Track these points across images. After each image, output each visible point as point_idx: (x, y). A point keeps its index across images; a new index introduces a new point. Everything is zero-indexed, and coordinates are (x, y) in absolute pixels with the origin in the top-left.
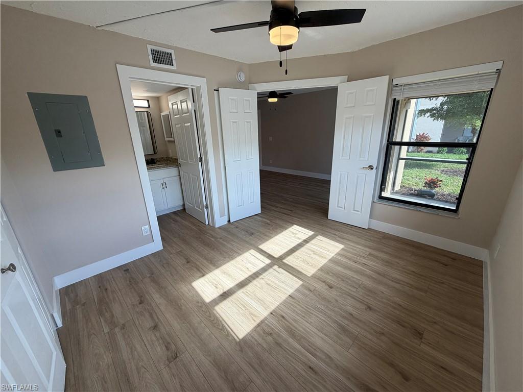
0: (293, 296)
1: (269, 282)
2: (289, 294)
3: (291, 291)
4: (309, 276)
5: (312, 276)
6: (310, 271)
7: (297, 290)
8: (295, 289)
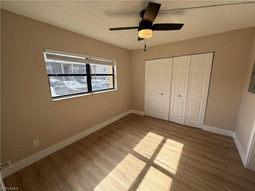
0: (136, 143)
1: (148, 148)
2: (138, 144)
3: (138, 145)
4: (129, 154)
5: (128, 154)
6: (129, 157)
7: (135, 146)
8: (136, 146)
